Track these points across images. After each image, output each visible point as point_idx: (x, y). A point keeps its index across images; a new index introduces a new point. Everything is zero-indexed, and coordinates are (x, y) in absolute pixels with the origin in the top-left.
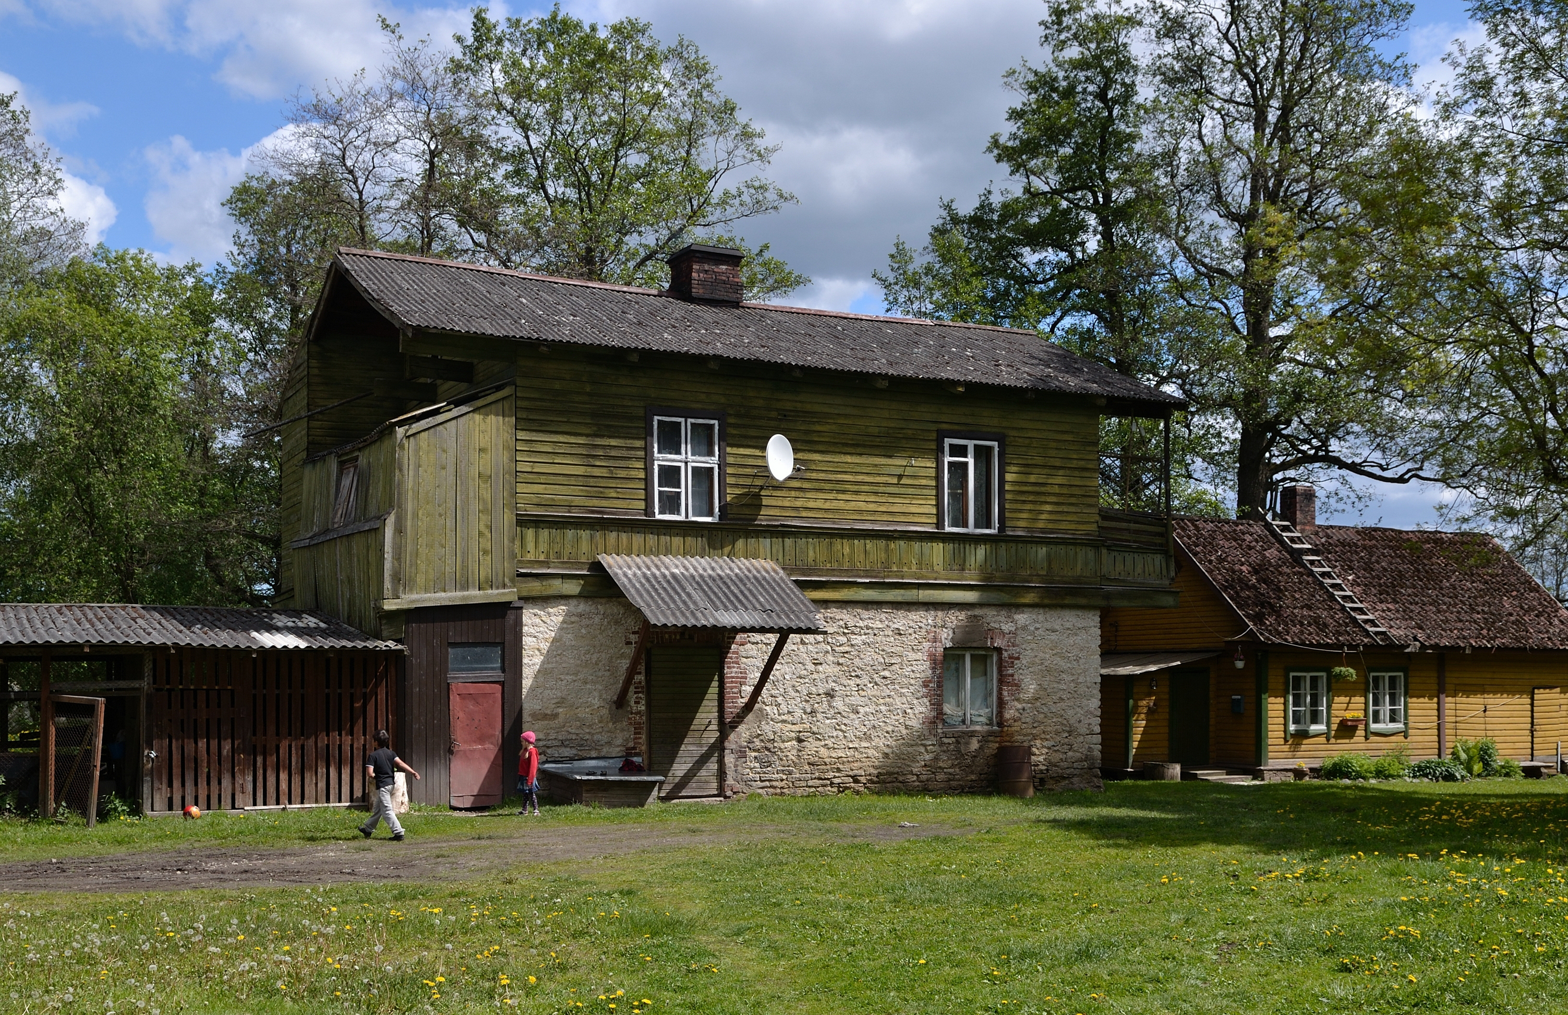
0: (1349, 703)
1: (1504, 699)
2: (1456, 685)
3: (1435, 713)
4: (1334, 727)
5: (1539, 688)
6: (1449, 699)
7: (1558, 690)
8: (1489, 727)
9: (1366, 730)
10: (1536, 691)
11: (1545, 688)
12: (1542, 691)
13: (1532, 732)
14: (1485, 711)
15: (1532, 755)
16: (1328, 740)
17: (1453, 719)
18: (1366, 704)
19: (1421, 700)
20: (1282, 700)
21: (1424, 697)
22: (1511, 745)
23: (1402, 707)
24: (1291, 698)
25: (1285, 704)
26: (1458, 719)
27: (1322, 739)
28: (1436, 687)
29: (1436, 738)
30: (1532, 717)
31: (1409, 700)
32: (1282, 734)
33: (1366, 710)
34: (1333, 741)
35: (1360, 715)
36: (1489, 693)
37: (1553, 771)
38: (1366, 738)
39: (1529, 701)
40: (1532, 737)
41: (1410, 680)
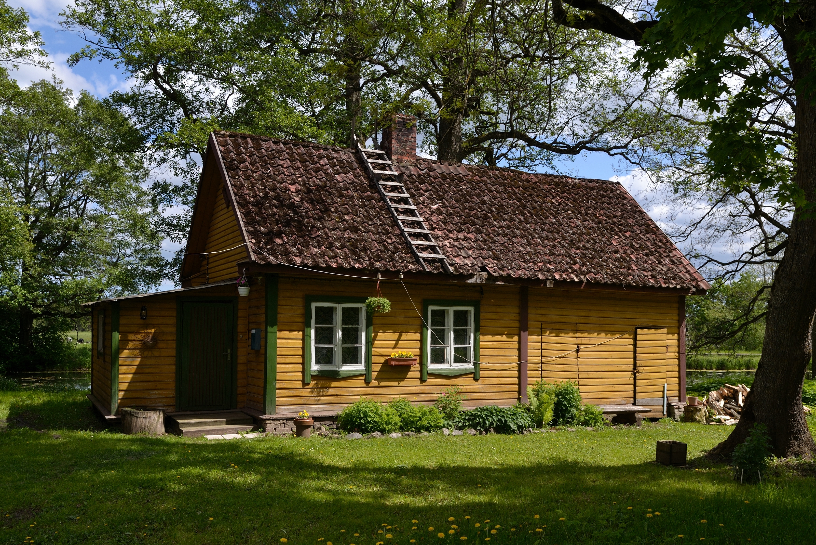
0: (398, 340)
1: (603, 339)
2: (542, 322)
3: (516, 352)
4: (377, 367)
5: (642, 328)
6: (534, 338)
7: (665, 330)
8: (581, 368)
9: (421, 371)
10: (639, 331)
11: (649, 328)
12: (646, 331)
13: (635, 374)
14: (578, 351)
15: (635, 398)
16: (367, 382)
17: (539, 360)
18: (423, 341)
19: (498, 338)
20: (300, 335)
21: (502, 334)
22: (610, 388)
23: (472, 346)
24: (313, 332)
25: (305, 340)
26: (544, 359)
27: (360, 382)
28: (517, 324)
29: (516, 380)
30: (635, 358)
31: (481, 338)
32: (300, 376)
33: (422, 348)
34: (374, 383)
35: (413, 353)
36: (582, 331)
37: (659, 415)
38: (422, 380)
39: (631, 341)
40: (635, 379)
41: (482, 315)
